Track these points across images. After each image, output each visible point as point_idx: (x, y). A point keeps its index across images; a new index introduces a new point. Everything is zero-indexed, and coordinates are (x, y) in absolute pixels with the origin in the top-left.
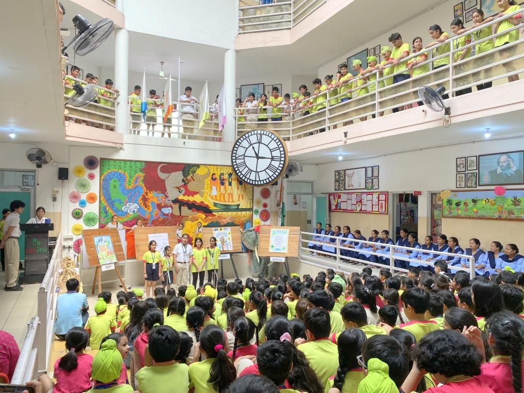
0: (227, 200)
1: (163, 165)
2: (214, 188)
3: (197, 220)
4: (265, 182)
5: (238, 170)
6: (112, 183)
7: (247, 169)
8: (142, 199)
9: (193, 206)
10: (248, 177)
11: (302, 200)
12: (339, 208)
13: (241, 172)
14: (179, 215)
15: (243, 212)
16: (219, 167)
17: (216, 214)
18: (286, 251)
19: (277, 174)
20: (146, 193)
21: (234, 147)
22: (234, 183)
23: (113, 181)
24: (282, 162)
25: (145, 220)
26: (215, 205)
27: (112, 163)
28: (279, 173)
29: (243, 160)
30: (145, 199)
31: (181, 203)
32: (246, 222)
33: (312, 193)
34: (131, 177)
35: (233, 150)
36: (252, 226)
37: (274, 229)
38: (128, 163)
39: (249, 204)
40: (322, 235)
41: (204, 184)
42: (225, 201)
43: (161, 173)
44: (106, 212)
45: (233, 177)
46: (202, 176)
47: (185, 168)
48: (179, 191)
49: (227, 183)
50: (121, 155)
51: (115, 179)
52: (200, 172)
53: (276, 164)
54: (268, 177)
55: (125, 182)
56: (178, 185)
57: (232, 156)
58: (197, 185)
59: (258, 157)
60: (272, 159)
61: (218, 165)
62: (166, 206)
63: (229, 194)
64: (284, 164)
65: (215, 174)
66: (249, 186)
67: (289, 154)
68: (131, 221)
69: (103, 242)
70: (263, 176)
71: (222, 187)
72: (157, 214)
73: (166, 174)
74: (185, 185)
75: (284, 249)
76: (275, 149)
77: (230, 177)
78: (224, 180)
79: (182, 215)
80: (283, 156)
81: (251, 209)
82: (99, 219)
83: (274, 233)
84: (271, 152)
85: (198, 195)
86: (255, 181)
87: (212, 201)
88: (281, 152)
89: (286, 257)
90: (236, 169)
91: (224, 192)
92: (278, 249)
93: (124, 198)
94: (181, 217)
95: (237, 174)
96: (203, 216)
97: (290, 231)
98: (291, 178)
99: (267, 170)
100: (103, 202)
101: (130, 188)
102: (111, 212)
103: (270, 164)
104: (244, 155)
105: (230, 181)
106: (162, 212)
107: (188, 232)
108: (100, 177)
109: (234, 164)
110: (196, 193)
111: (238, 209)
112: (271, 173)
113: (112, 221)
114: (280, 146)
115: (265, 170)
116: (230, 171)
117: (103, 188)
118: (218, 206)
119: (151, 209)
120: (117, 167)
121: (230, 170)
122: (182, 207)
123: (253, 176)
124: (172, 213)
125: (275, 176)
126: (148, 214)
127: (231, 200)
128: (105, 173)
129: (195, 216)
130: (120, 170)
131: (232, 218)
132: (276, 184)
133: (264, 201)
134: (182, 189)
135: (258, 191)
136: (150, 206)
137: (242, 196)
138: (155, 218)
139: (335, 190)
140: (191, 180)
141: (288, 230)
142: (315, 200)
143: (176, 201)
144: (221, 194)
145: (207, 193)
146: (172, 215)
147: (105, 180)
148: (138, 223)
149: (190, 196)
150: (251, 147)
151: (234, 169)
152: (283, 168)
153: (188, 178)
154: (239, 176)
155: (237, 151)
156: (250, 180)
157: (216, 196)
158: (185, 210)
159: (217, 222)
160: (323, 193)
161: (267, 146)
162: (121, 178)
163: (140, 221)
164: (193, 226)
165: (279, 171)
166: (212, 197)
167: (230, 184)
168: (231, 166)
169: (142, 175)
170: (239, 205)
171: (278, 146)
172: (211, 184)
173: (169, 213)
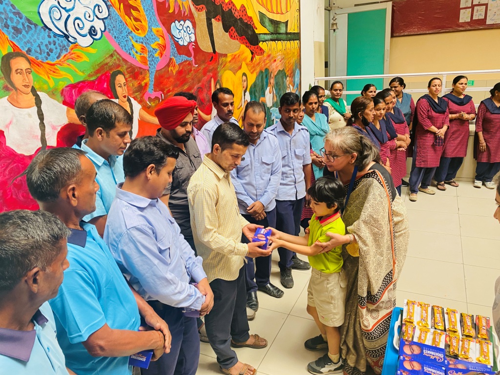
3: (240, 68)
15: (292, 43)
25: (136, 73)
26: (262, 19)
32: (294, 67)
39: (296, 21)
42: (272, 10)
62: (180, 16)
68: (91, 85)
81: (298, 36)
87: (257, 8)
111: (287, 33)
119: (146, 24)
124: (196, 42)
126: (139, 47)
131: (282, 59)
138: (159, 61)
146: (197, 49)
148: (119, 90)
163: (121, 79)
170: (287, 23)
173: (189, 43)
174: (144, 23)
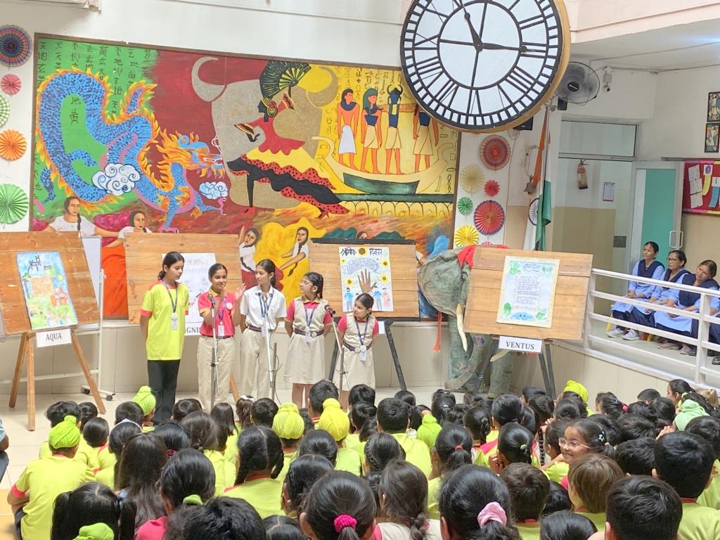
0: (382, 168)
1: (209, 58)
2: (347, 130)
3: (296, 221)
4: (496, 119)
5: (420, 80)
6: (67, 105)
7: (444, 79)
8: (147, 156)
9: (285, 181)
10: (446, 102)
11: (604, 177)
12: (712, 204)
13: (426, 89)
14: (249, 205)
15: (428, 206)
16: (365, 70)
17: (348, 205)
18: (546, 323)
19: (533, 95)
20: (160, 138)
21: (411, 12)
22: (406, 120)
23: (69, 99)
24: (551, 62)
25: (155, 213)
26: (349, 180)
27: (67, 47)
28: (541, 95)
29: (434, 53)
30: (155, 156)
31: (254, 171)
32: (432, 233)
33: (634, 158)
34: (118, 91)
35: (408, 21)
36: (451, 247)
37: (514, 259)
38: (112, 49)
39: (444, 181)
40: (657, 281)
41: (319, 120)
42: (376, 171)
43: (202, 84)
44: (50, 188)
45: (404, 100)
46: (317, 93)
47: (266, 70)
48: (250, 137)
49: (384, 119)
50: (93, 28)
51: (76, 95)
52: (310, 83)
53: (532, 66)
54: (507, 104)
55: (103, 104)
56: (247, 120)
57: (403, 40)
58: (299, 119)
59: (478, 44)
60: (522, 50)
61: (361, 66)
62: (212, 178)
63: (389, 152)
64: (555, 69)
65: (351, 91)
66: (448, 130)
67: (574, 39)
68: (116, 216)
69: (41, 268)
70: (492, 102)
71: (371, 130)
72: (189, 199)
73: (216, 86)
74: (267, 121)
75: (540, 315)
76: (530, 23)
77: (394, 102)
78: (376, 108)
79: (254, 204)
80: (554, 42)
81: (449, 198)
82: (32, 204)
83: (514, 270)
84: (519, 30)
85: (301, 148)
86: (468, 115)
87: (341, 170)
88: (548, 29)
89: (546, 340)
90: (414, 78)
91: (375, 145)
92: (524, 316)
93: (99, 150)
94: (252, 210)
95: (415, 93)
96: (314, 211)
97: (561, 267)
98: (572, 109)
99: (504, 85)
100: (42, 158)
101: (117, 121)
102: (62, 188)
103: (515, 66)
104: (439, 36)
105: (394, 113)
106: (200, 192)
107: (271, 254)
108: (35, 87)
109: (410, 62)
110: (296, 144)
111: (412, 195)
112: (515, 94)
113: (66, 212)
114: (547, 13)
115: (497, 84)
116: (396, 85)
117: (43, 119)
118: (356, 184)
119: (172, 184)
120: (83, 61)
121: (395, 82)
122: (255, 182)
123: (460, 101)
124: (228, 197)
125: (527, 102)
126: (162, 198)
127: (393, 169)
128: (48, 77)
129: (292, 209)
130: (89, 71)
131: (394, 221)
132: (528, 125)
133: (489, 175)
134: (258, 130)
135: (472, 145)
136: (170, 175)
137: (427, 158)
138: (180, 208)
139: (705, 152)
140: (282, 107)
141: (557, 262)
142: (642, 177)
143: (240, 165)
144: (365, 150)
145: (328, 146)
146: (228, 202)
147: (47, 96)
148: (136, 222)
149: (280, 152)
150: (461, 12)
151: (408, 77)
152: (551, 78)
153: (273, 99)
154: (421, 100)
155: (417, 24)
156: (453, 112)
157: (352, 155)
158: (263, 190)
159: (353, 230)
160: (667, 159)
161: (508, 11)
162: (93, 93)
163: (140, 216)
164: (285, 238)
165: (539, 88)
166: (341, 156)
167: (394, 122)
168: (399, 69)
169: (149, 85)
170: (415, 185)
171: (542, 11)
172: (338, 121)
173: (219, 198)
174: (170, 183)
